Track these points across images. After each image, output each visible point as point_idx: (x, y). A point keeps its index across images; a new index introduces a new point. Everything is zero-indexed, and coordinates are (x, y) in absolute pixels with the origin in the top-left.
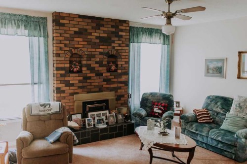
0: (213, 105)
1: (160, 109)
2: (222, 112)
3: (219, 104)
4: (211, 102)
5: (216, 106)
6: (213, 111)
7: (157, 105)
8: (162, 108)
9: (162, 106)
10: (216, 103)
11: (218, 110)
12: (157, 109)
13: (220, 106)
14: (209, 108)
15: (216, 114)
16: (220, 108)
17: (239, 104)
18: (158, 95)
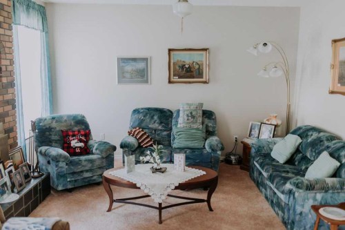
0: (148, 120)
1: (81, 141)
2: (160, 128)
3: (156, 118)
4: (144, 117)
5: (153, 121)
6: (149, 129)
7: (73, 136)
8: (83, 138)
9: (82, 135)
10: (152, 117)
11: (156, 126)
12: (76, 141)
13: (158, 121)
14: (143, 125)
15: (153, 132)
16: (158, 123)
17: (191, 113)
18: (65, 118)
